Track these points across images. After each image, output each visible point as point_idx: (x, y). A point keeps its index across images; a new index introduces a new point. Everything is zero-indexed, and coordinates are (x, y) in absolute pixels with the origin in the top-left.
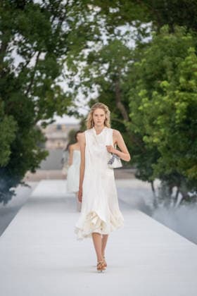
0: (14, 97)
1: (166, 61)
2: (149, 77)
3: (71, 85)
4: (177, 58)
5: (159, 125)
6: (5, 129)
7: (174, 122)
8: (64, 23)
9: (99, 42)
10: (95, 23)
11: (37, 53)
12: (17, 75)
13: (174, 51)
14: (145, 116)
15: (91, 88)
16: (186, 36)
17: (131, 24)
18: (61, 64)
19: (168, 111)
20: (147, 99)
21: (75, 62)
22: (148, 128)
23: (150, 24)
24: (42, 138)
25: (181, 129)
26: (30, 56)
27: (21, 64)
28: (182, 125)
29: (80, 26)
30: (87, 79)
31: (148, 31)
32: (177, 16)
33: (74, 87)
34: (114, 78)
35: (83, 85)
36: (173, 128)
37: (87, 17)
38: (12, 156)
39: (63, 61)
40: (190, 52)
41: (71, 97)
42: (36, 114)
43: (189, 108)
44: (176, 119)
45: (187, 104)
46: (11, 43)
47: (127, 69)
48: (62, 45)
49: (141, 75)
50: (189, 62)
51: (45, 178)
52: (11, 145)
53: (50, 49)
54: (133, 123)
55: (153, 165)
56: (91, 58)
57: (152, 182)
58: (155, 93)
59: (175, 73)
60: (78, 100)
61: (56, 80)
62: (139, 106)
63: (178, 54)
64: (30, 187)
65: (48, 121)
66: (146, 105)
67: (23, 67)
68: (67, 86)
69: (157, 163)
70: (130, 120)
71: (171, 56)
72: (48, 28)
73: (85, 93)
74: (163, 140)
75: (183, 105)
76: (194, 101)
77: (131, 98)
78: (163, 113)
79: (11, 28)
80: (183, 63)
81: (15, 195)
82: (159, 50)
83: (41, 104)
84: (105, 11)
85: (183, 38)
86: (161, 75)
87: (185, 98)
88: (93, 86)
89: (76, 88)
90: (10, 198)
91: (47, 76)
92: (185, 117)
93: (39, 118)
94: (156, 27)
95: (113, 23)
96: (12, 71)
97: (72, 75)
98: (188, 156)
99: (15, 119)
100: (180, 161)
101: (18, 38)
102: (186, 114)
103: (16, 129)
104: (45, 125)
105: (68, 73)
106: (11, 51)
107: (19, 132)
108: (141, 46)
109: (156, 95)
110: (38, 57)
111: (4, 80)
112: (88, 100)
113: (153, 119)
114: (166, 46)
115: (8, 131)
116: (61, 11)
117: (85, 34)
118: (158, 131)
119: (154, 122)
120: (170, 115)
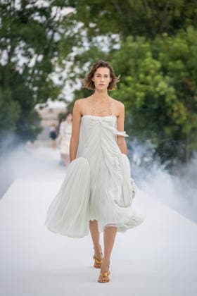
0: (19, 88)
1: (131, 62)
3: (60, 79)
4: (139, 60)
6: (12, 111)
7: (135, 107)
9: (82, 48)
10: (79, 33)
11: (36, 55)
12: (21, 71)
15: (75, 81)
16: (144, 43)
17: (105, 35)
19: (132, 98)
21: (64, 62)
24: (38, 118)
26: (31, 57)
27: (24, 64)
28: (141, 109)
29: (69, 36)
30: (72, 75)
32: (138, 29)
33: (63, 80)
35: (70, 79)
36: (134, 111)
39: (55, 62)
40: (148, 56)
41: (61, 87)
44: (136, 105)
45: (145, 94)
46: (17, 48)
48: (55, 50)
50: (148, 63)
52: (17, 123)
53: (46, 52)
56: (77, 58)
59: (136, 71)
61: (49, 75)
63: (139, 57)
65: (44, 105)
67: (26, 67)
68: (58, 79)
71: (134, 58)
72: (45, 37)
73: (71, 85)
75: (142, 94)
79: (17, 37)
80: (143, 64)
82: (124, 55)
83: (39, 92)
84: (86, 26)
85: (143, 45)
86: (126, 72)
87: (144, 89)
88: (77, 80)
89: (65, 81)
91: (44, 72)
92: (143, 103)
93: (37, 103)
94: (123, 38)
95: (91, 34)
96: (17, 69)
97: (61, 71)
99: (20, 103)
101: (22, 44)
102: (144, 101)
103: (20, 111)
104: (41, 108)
106: (16, 55)
107: (23, 113)
108: (113, 51)
110: (37, 58)
111: (12, 75)
112: (73, 90)
114: (130, 51)
115: (14, 113)
116: (54, 26)
117: (71, 42)
120: (133, 102)
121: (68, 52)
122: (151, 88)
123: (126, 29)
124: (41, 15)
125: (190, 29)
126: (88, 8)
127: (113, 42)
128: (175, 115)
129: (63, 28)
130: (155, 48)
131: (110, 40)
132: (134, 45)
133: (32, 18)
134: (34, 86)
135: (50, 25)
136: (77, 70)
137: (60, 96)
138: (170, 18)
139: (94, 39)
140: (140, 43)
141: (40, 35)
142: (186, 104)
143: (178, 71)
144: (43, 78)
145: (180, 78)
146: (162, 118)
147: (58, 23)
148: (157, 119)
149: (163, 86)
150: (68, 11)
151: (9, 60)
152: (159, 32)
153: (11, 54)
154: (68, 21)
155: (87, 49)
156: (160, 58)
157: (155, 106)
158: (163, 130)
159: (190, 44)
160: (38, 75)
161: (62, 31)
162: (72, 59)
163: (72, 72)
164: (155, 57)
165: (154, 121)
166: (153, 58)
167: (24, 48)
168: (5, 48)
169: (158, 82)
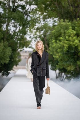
0: (11, 41)
1: (62, 31)
2: (56, 36)
3: (30, 37)
4: (66, 30)
5: (59, 52)
6: (8, 51)
7: (64, 51)
8: (28, 17)
9: (40, 24)
11: (19, 27)
12: (12, 34)
13: (65, 28)
14: (54, 49)
15: (37, 39)
16: (69, 23)
17: (51, 18)
18: (27, 30)
19: (62, 47)
20: (55, 43)
21: (32, 30)
22: (55, 53)
23: (57, 19)
24: (19, 55)
25: (66, 53)
26: (17, 28)
27: (14, 30)
28: (66, 52)
29: (34, 18)
30: (36, 36)
31: (56, 21)
32: (66, 16)
33: (31, 38)
34: (45, 36)
35: (34, 38)
36: (63, 53)
37: (37, 15)
38: (10, 60)
40: (70, 28)
41: (31, 41)
42: (18, 47)
44: (64, 50)
45: (68, 45)
46: (10, 23)
47: (49, 33)
48: (28, 24)
49: (53, 35)
50: (70, 31)
51: (20, 68)
52: (10, 57)
53: (24, 25)
54: (50, 51)
55: (56, 65)
56: (38, 29)
57: (56, 71)
58: (58, 41)
59: (65, 35)
60: (32, 43)
61: (25, 36)
62: (52, 45)
64: (15, 71)
65: (22, 49)
66: (54, 45)
68: (29, 38)
69: (58, 64)
70: (49, 50)
71: (64, 29)
72: (23, 19)
73: (35, 41)
74: (60, 57)
75: (67, 45)
76: (71, 45)
77: (50, 43)
78: (60, 48)
79: (11, 18)
80: (68, 32)
81: (10, 73)
82: (59, 28)
83: (20, 44)
84: (42, 14)
85: (68, 24)
86: (60, 35)
87: (68, 43)
88: (38, 38)
90: (8, 75)
91: (22, 34)
92: (67, 50)
94: (59, 20)
95: (45, 18)
96: (11, 32)
97: (31, 34)
98: (68, 63)
99: (11, 48)
100: (65, 64)
101: (13, 21)
102: (68, 49)
103: (11, 52)
104: (21, 51)
106: (10, 26)
107: (12, 53)
108: (54, 26)
109: (58, 42)
110: (20, 28)
111: (8, 35)
113: (57, 50)
114: (62, 26)
115: (8, 52)
116: (28, 13)
117: (35, 21)
118: (58, 54)
119: (57, 51)
120: (63, 49)
121: (34, 25)
122: (71, 43)
123: (61, 16)
126: (44, 6)
127: (55, 21)
129: (32, 14)
130: (73, 25)
131: (53, 21)
133: (18, 10)
134: (18, 40)
135: (26, 13)
136: (38, 34)
137: (30, 45)
139: (46, 20)
141: (21, 17)
144: (22, 37)
146: (76, 57)
147: (30, 12)
148: (74, 57)
151: (7, 28)
152: (76, 18)
153: (7, 26)
154: (34, 12)
155: (43, 24)
156: (76, 30)
157: (73, 51)
158: (76, 63)
162: (36, 29)
163: (36, 34)
165: (72, 58)
166: (73, 29)
167: (14, 23)
168: (5, 23)
169: (74, 40)
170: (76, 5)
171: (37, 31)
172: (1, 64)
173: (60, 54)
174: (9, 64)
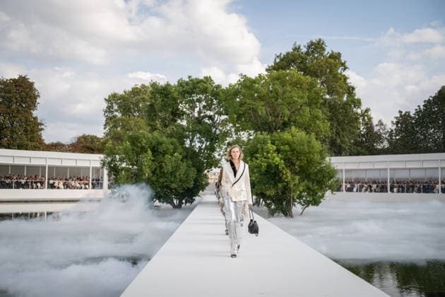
0: (196, 160)
1: (259, 146)
3: (219, 155)
4: (263, 145)
8: (217, 130)
9: (232, 138)
10: (230, 130)
11: (206, 142)
12: (197, 151)
13: (262, 142)
17: (245, 131)
19: (259, 167)
21: (221, 146)
23: (253, 131)
24: (207, 177)
26: (203, 143)
28: (265, 173)
29: (224, 131)
31: (252, 134)
32: (264, 128)
36: (261, 174)
38: (194, 184)
39: (217, 146)
40: (269, 143)
41: (220, 160)
42: (205, 167)
43: (268, 165)
44: (262, 170)
46: (195, 138)
48: (217, 139)
50: (268, 147)
51: (208, 194)
52: (194, 180)
53: (211, 140)
56: (229, 144)
59: (262, 151)
61: (213, 153)
63: (264, 143)
64: (201, 197)
65: (210, 170)
67: (200, 148)
71: (261, 144)
72: (211, 132)
75: (266, 164)
76: (270, 163)
79: (196, 132)
80: (266, 147)
81: (195, 200)
82: (256, 142)
83: (207, 163)
84: (234, 125)
86: (256, 152)
87: (266, 162)
89: (222, 156)
90: (193, 202)
91: (210, 152)
93: (206, 169)
94: (255, 133)
95: (237, 131)
96: (195, 149)
97: (220, 151)
98: (267, 186)
99: (196, 169)
100: (263, 188)
101: (198, 135)
102: (266, 168)
103: (196, 173)
104: (208, 171)
105: (218, 150)
106: (195, 141)
107: (198, 174)
108: (249, 140)
111: (192, 153)
114: (259, 140)
115: (192, 174)
117: (226, 134)
120: (260, 169)
121: (224, 140)
122: (270, 161)
123: (257, 128)
124: (209, 120)
125: (293, 128)
126: (235, 116)
127: (250, 135)
128: (284, 176)
130: (273, 138)
131: (247, 134)
132: (261, 137)
133: (204, 121)
134: (204, 159)
135: (214, 125)
137: (219, 165)
138: (282, 121)
139: (239, 133)
140: (265, 136)
141: (208, 131)
142: (290, 171)
143: (286, 151)
144: (210, 155)
145: (286, 155)
146: (277, 178)
147: (219, 124)
148: (274, 179)
149: (277, 159)
150: (223, 117)
151: (191, 144)
152: (276, 130)
153: (192, 141)
154: (224, 123)
155: (235, 138)
156: (276, 144)
157: (273, 171)
158: (277, 185)
159: (293, 136)
160: (207, 153)
161: (221, 128)
162: (226, 144)
163: (226, 151)
164: (273, 143)
165: (272, 180)
166: (272, 144)
167: (199, 138)
168: (189, 137)
169: (274, 157)
170: (276, 114)
171: (228, 147)
172: (184, 188)
173: (256, 174)
174: (193, 188)
